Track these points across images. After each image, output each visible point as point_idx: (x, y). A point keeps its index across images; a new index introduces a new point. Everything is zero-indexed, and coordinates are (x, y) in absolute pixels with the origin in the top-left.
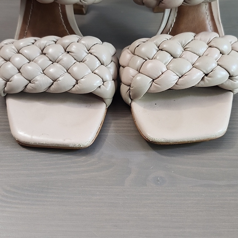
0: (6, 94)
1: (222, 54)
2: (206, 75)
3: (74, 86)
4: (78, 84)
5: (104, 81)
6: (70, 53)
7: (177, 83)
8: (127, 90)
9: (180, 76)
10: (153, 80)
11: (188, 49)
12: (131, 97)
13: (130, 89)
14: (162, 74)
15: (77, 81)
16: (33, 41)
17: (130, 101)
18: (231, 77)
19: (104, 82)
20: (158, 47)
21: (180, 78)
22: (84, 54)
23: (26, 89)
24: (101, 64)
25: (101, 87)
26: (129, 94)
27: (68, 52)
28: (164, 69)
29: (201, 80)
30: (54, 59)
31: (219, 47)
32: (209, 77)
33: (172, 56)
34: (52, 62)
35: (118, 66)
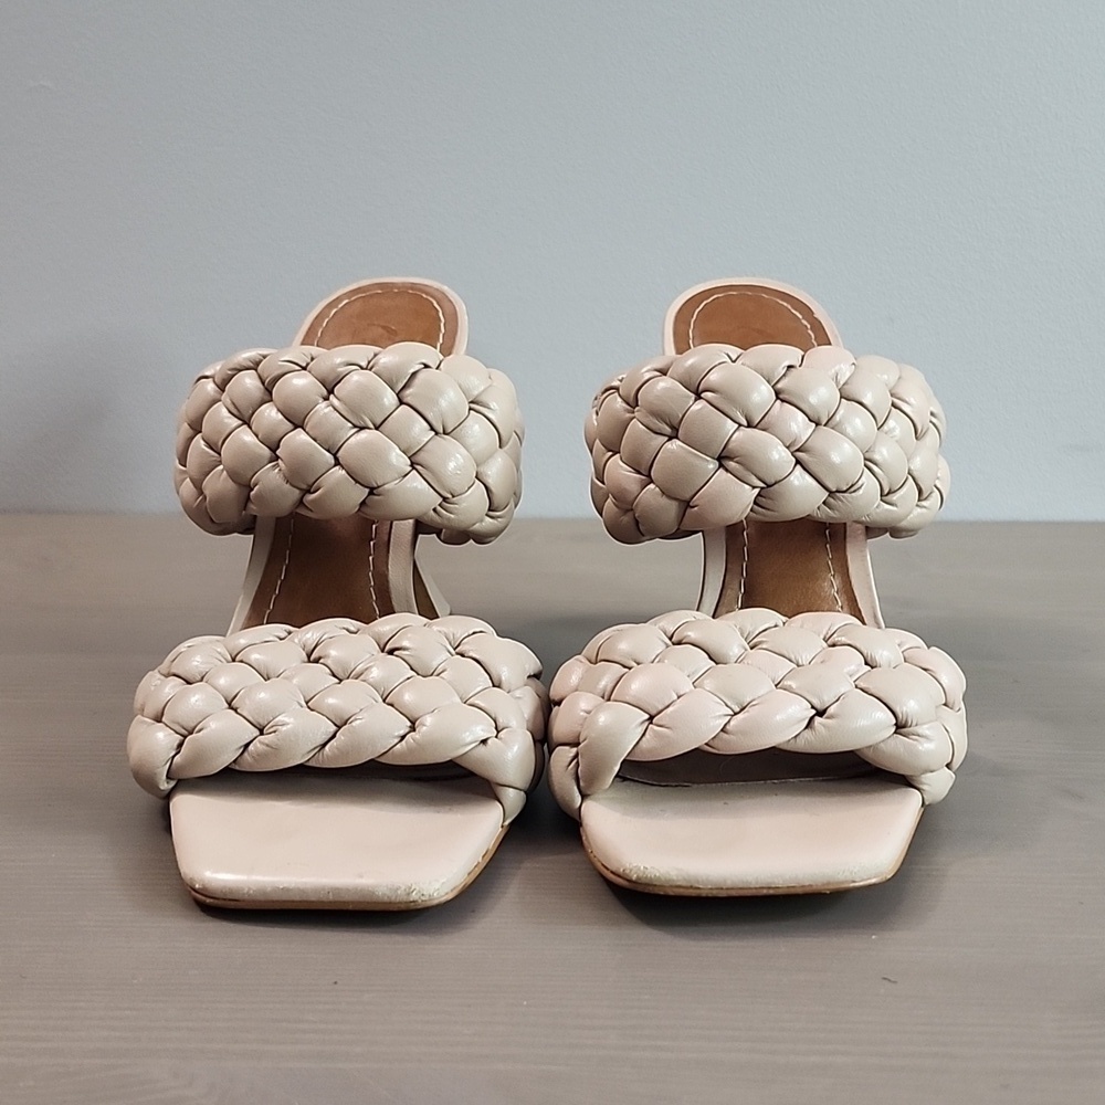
0: (173, 784)
1: (872, 668)
2: (821, 713)
3: (403, 737)
4: (414, 730)
5: (500, 726)
6: (396, 653)
7: (728, 727)
8: (569, 759)
9: (737, 710)
10: (651, 718)
11: (764, 646)
12: (582, 784)
13: (576, 756)
14: (679, 697)
15: (413, 723)
16: (283, 635)
17: (578, 799)
18: (900, 727)
19: (498, 732)
20: (670, 639)
21: (736, 714)
22: (440, 657)
23: (246, 754)
24: (494, 686)
25: (489, 741)
26: (573, 772)
27: (391, 652)
28: (687, 687)
29: (806, 728)
30: (344, 670)
31: (858, 646)
32: (827, 718)
33: (711, 658)
34: (337, 681)
35: (548, 705)
